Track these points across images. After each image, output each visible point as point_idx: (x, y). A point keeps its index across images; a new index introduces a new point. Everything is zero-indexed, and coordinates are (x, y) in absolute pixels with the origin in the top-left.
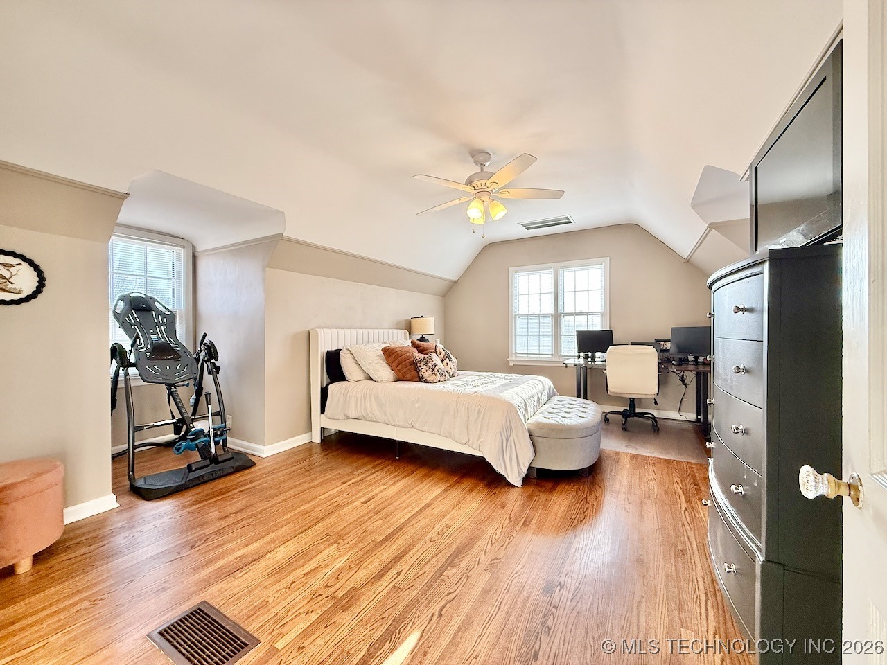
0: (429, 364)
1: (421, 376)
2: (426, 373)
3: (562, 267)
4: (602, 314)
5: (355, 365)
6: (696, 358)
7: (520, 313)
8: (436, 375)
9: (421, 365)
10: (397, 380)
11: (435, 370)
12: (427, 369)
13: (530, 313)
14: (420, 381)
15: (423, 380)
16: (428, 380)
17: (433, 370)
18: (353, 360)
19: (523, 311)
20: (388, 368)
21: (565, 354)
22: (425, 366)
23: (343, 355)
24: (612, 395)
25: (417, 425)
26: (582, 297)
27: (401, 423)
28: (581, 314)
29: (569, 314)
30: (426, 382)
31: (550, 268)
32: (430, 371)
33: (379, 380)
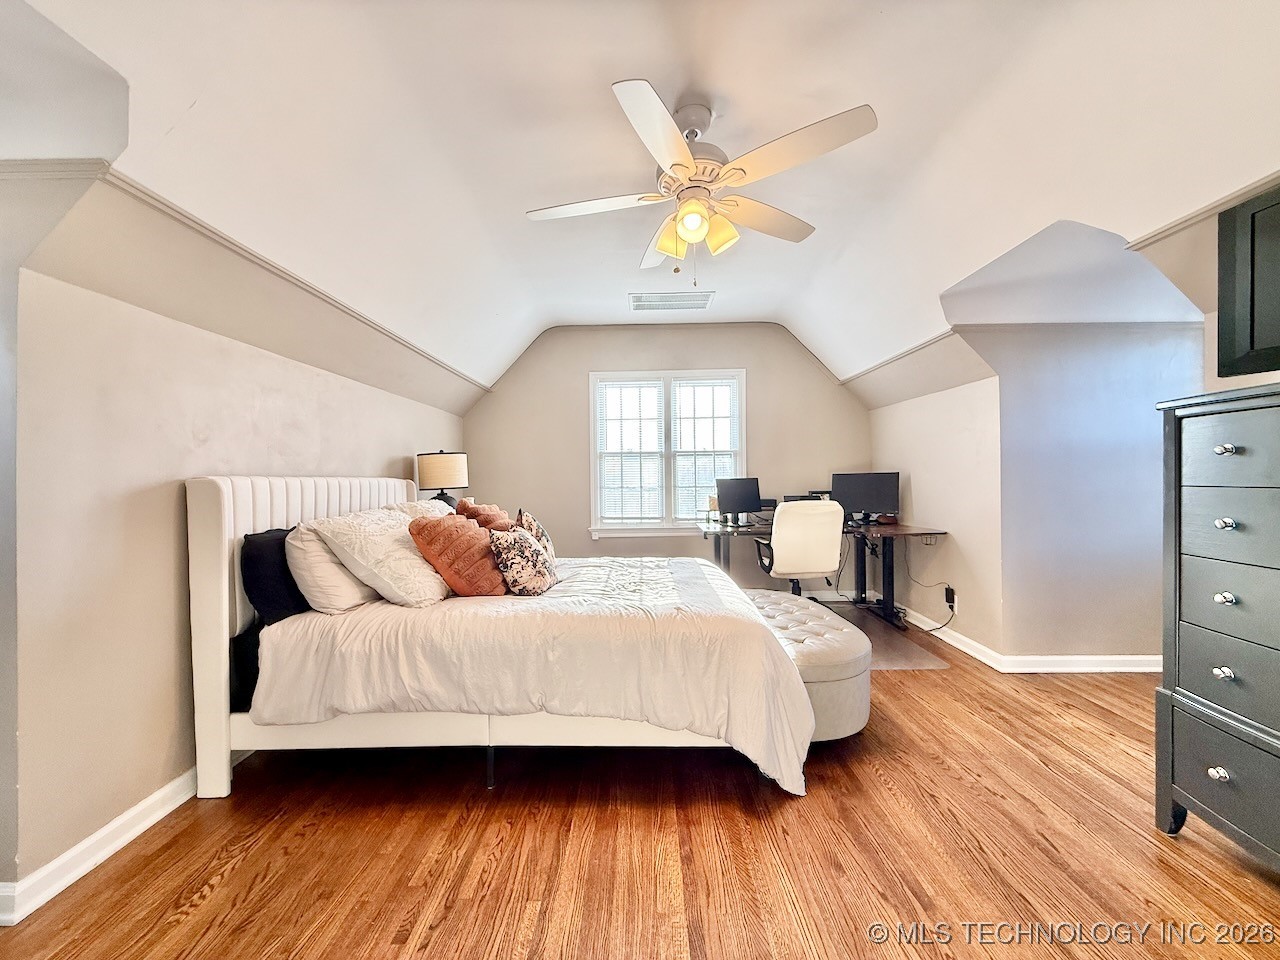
0: (527, 553)
1: (509, 579)
2: (520, 572)
3: (676, 379)
4: (734, 454)
5: (335, 569)
6: (867, 516)
7: (608, 451)
8: (543, 575)
9: (511, 556)
10: (452, 593)
11: (539, 565)
12: (524, 563)
13: (625, 450)
14: (508, 592)
15: (516, 590)
16: (530, 587)
17: (535, 566)
18: (327, 557)
19: (613, 446)
20: (428, 570)
21: (680, 516)
22: (518, 559)
23: (298, 544)
24: (778, 577)
25: (555, 704)
26: (704, 427)
27: (510, 705)
28: (705, 453)
29: (686, 454)
30: (523, 593)
31: (658, 379)
32: (529, 570)
33: (411, 599)
